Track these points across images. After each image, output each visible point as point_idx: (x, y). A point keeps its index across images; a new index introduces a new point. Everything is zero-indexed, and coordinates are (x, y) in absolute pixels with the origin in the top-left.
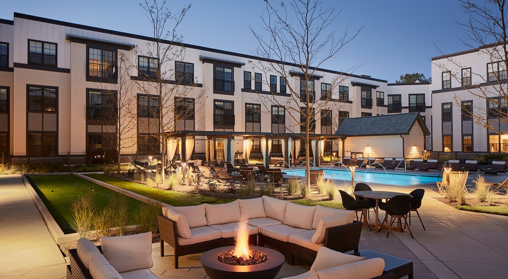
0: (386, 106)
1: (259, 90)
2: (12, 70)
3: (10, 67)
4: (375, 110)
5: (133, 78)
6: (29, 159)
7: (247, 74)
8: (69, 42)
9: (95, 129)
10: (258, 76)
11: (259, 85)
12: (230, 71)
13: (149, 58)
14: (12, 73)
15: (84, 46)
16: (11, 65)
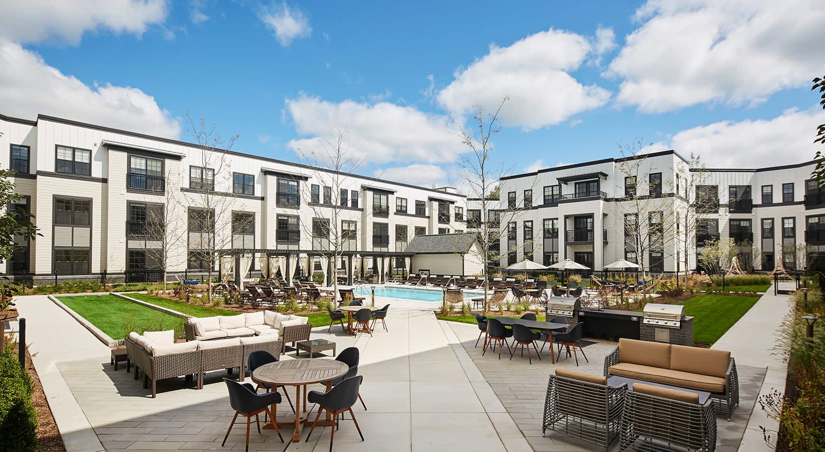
0: (465, 221)
1: (328, 203)
2: (34, 177)
3: (30, 173)
4: (454, 226)
5: (182, 190)
6: (56, 277)
7: (315, 188)
8: (106, 149)
9: (137, 245)
10: (328, 189)
11: (328, 197)
12: (296, 184)
13: (202, 168)
14: (34, 180)
15: (125, 155)
16: (32, 172)
